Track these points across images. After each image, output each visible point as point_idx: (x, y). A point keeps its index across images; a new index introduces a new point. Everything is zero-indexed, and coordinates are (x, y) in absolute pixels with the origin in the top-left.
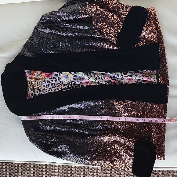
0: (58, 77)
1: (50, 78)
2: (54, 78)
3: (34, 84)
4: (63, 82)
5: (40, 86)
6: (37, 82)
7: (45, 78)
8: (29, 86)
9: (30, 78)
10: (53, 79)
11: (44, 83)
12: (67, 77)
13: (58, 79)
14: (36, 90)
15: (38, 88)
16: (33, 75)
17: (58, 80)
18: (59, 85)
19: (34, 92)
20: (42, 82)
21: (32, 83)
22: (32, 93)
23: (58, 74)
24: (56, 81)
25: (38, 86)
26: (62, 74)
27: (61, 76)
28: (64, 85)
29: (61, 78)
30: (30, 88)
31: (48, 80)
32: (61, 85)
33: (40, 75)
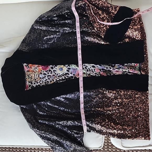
0: (53, 70)
1: (46, 70)
2: (50, 71)
3: (31, 77)
4: (57, 74)
5: (37, 78)
6: (34, 75)
7: (42, 71)
8: (27, 78)
9: (28, 71)
10: (48, 72)
11: (41, 76)
12: (61, 69)
13: (53, 71)
14: (33, 82)
15: (35, 80)
16: (30, 68)
17: (53, 73)
18: (54, 76)
19: (32, 83)
20: (39, 75)
21: (30, 75)
22: (30, 85)
23: (54, 67)
24: (51, 73)
25: (35, 78)
26: (57, 67)
27: (56, 69)
28: (59, 77)
29: (56, 71)
30: (28, 80)
31: (44, 72)
32: (56, 77)
33: (37, 68)
